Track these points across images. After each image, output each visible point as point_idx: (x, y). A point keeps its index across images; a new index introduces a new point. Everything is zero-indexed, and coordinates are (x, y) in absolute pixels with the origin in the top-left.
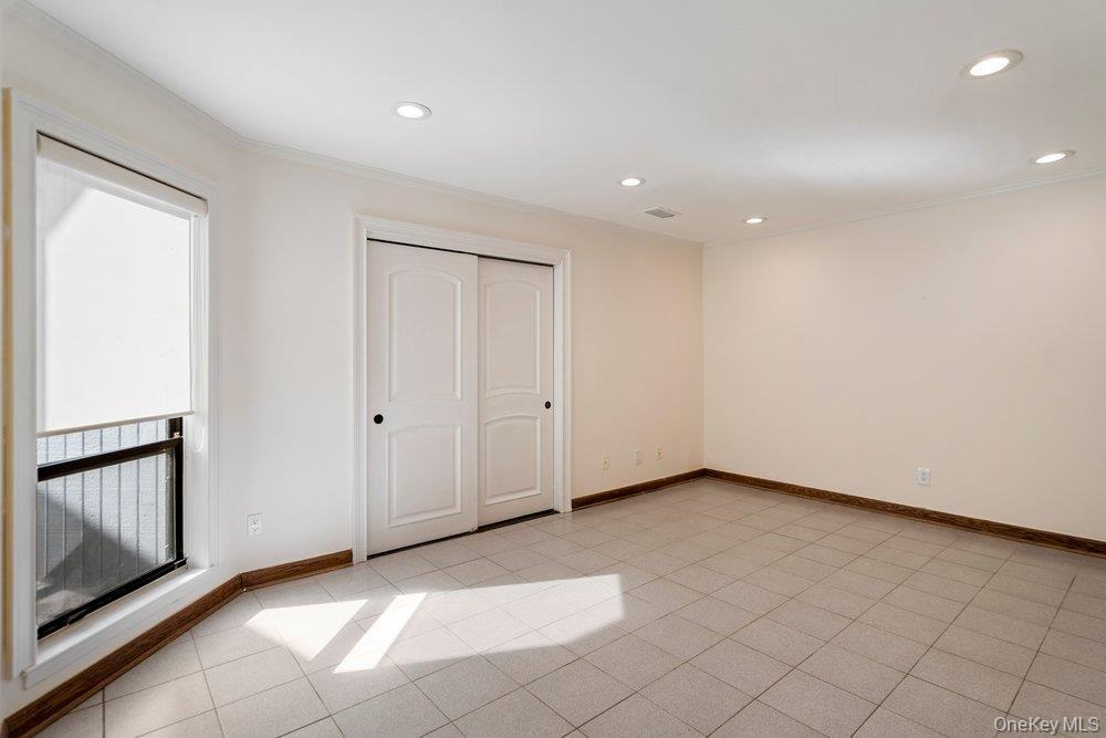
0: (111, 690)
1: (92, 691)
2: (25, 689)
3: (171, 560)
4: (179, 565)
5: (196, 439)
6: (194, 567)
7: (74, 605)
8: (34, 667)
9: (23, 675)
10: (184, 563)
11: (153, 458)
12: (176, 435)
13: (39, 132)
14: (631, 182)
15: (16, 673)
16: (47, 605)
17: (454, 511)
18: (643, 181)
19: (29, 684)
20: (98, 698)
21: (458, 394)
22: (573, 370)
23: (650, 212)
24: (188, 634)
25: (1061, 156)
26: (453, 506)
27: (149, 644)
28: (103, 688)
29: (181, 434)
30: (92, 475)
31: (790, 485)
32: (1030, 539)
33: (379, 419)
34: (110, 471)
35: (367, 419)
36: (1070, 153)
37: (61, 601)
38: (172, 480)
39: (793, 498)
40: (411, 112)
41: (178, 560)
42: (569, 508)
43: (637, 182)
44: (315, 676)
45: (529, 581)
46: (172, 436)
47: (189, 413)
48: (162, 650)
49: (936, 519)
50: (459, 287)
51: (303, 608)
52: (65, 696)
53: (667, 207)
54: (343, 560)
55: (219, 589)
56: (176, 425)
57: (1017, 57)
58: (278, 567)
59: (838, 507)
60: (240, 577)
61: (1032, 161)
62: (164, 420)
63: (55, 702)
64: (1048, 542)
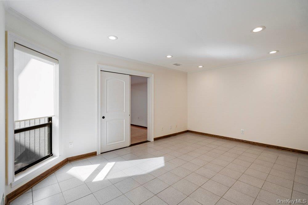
0: (34, 188)
1: (29, 188)
2: (11, 188)
3: (49, 154)
4: (51, 156)
5: (56, 123)
6: (55, 156)
7: (24, 166)
8: (14, 182)
9: (11, 184)
10: (52, 155)
11: (44, 128)
12: (50, 122)
13: (15, 42)
14: (169, 57)
15: (9, 184)
16: (17, 166)
17: (123, 141)
18: (172, 56)
19: (12, 186)
20: (31, 190)
21: (124, 111)
22: (154, 105)
23: (175, 64)
24: (54, 173)
25: (276, 52)
26: (123, 140)
27: (43, 176)
28: (32, 188)
29: (52, 121)
30: (27, 132)
31: (209, 134)
32: (268, 147)
33: (103, 117)
34: (32, 131)
35: (100, 118)
36: (278, 51)
37: (20, 165)
38: (49, 133)
39: (210, 137)
40: (112, 38)
41: (51, 154)
42: (153, 140)
43: (170, 57)
44: (88, 184)
45: (142, 159)
46: (49, 122)
47: (53, 116)
48: (47, 178)
49: (245, 142)
50: (124, 83)
51: (84, 167)
52: (22, 190)
53: (178, 63)
54: (94, 154)
55: (62, 162)
56: (50, 119)
57: (264, 28)
58: (77, 156)
59: (221, 139)
60: (67, 159)
61: (269, 53)
62: (47, 118)
63: (19, 191)
64: (272, 148)
